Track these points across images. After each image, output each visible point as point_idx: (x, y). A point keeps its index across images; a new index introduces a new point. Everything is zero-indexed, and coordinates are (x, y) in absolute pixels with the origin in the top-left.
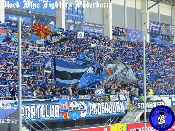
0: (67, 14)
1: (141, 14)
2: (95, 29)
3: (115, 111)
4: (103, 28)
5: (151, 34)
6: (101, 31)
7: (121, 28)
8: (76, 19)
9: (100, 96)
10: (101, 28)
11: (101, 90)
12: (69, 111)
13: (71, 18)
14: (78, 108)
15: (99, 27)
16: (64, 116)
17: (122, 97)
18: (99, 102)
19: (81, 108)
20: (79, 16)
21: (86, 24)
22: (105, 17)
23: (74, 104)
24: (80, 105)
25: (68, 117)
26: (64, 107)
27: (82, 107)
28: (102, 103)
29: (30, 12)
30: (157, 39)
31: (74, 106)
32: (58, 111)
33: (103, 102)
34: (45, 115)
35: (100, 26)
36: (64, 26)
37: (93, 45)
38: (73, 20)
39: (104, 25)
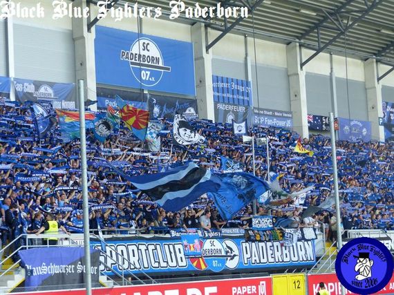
0: (217, 94)
1: (366, 89)
2: (275, 119)
3: (296, 259)
4: (292, 118)
6: (288, 124)
7: (326, 118)
8: (236, 103)
9: (263, 231)
10: (287, 117)
11: (265, 220)
12: (205, 257)
13: (226, 101)
14: (220, 251)
15: (283, 117)
16: (195, 264)
17: (309, 234)
18: (263, 241)
19: (227, 252)
20: (241, 97)
21: (256, 111)
22: (293, 97)
23: (212, 245)
24: (225, 246)
25: (203, 267)
26: (192, 249)
27: (228, 249)
28: (269, 244)
29: (146, 92)
31: (213, 248)
32: (182, 255)
33: (269, 241)
34: (159, 263)
35: (285, 115)
38: (229, 103)
39: (291, 113)
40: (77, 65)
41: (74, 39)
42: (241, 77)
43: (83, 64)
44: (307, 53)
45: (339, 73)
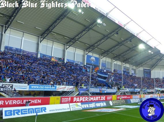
0: (102, 65)
1: (121, 66)
2: (108, 69)
3: (114, 92)
5: (124, 71)
6: (110, 70)
7: (116, 70)
17: (116, 88)
20: (105, 66)
21: (106, 68)
22: (111, 66)
25: (101, 92)
26: (100, 89)
27: (105, 90)
28: (110, 89)
29: (92, 64)
30: (125, 73)
31: (103, 89)
34: (95, 91)
36: (101, 68)
37: (109, 74)
38: (103, 67)
39: (111, 69)
40: (84, 60)
41: (84, 56)
42: (105, 63)
43: (85, 60)
44: (114, 60)
45: (118, 64)
